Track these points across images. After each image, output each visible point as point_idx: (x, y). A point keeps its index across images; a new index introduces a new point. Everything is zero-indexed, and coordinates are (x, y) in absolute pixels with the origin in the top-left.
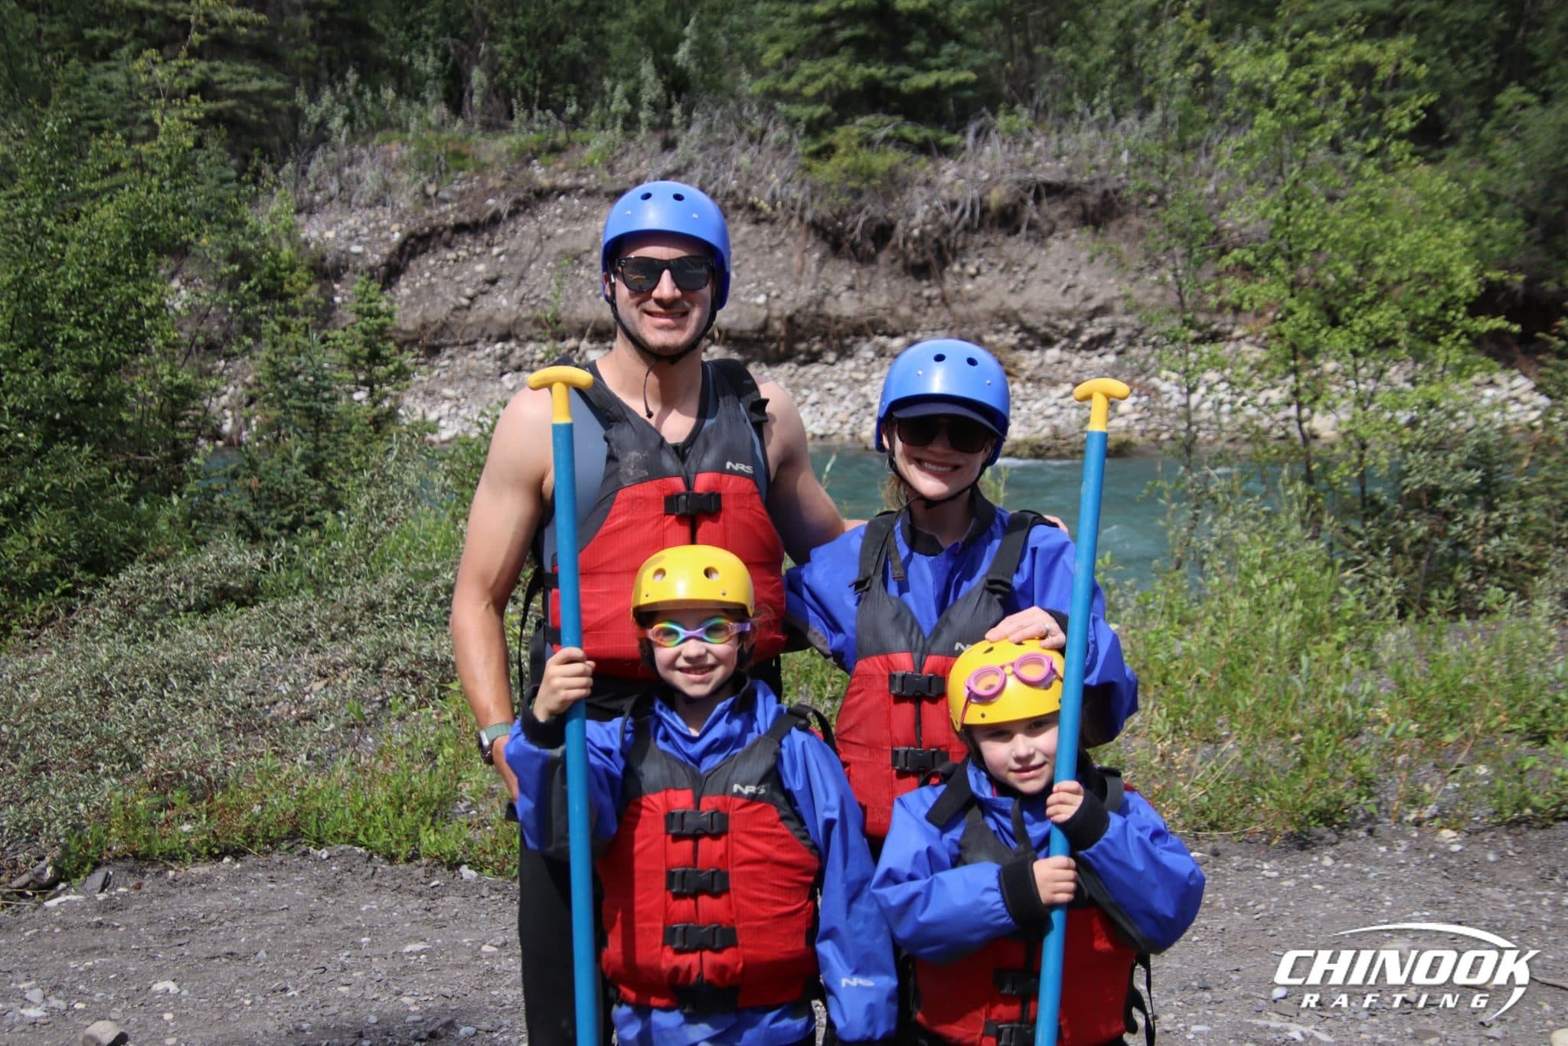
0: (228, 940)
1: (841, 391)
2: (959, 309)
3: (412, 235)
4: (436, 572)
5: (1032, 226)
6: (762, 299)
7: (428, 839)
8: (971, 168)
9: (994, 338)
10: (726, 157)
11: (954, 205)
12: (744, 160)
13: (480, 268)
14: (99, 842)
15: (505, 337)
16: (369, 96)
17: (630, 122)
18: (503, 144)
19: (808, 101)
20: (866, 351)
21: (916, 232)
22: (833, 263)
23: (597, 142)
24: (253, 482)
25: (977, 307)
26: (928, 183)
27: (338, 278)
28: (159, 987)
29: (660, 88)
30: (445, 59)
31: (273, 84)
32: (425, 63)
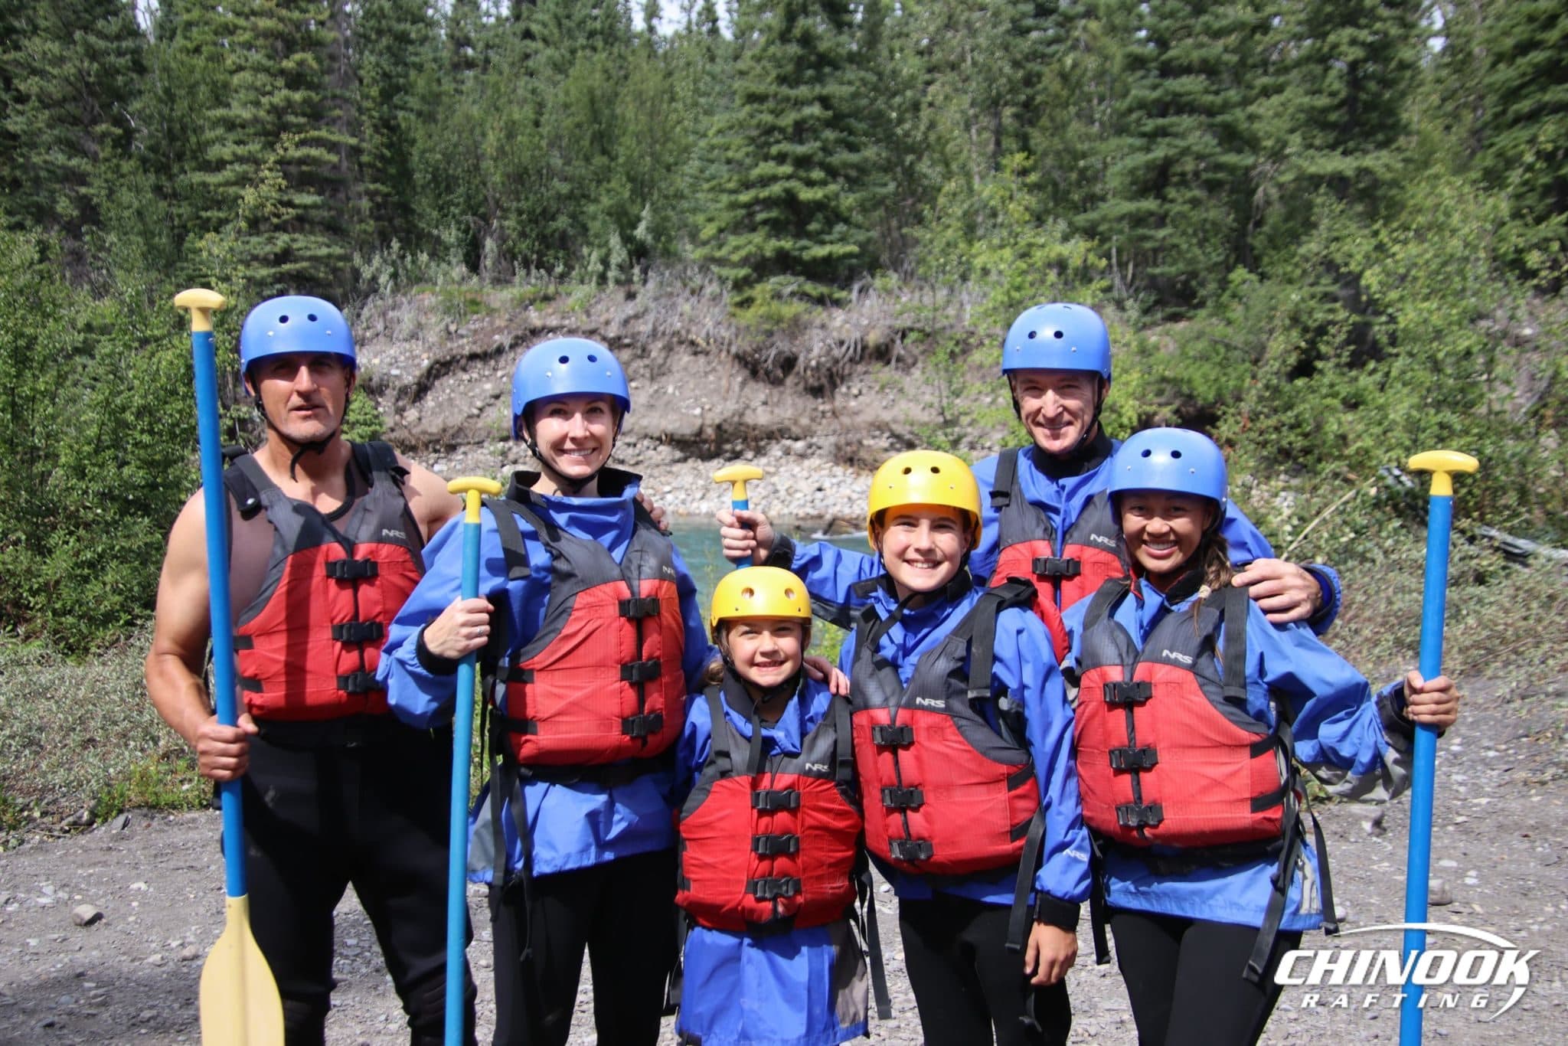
2: (846, 420)
3: (437, 362)
5: (899, 359)
6: (698, 411)
8: (855, 316)
9: (871, 442)
10: (674, 305)
11: (842, 343)
12: (687, 308)
13: (488, 386)
14: (122, 795)
15: (505, 439)
16: (409, 258)
17: (602, 279)
18: (507, 294)
19: (734, 265)
20: (776, 450)
21: (813, 363)
22: (752, 384)
23: (579, 292)
25: (859, 419)
26: (823, 327)
27: (381, 393)
28: (135, 886)
29: (624, 254)
30: (466, 231)
31: (337, 250)
32: (450, 235)
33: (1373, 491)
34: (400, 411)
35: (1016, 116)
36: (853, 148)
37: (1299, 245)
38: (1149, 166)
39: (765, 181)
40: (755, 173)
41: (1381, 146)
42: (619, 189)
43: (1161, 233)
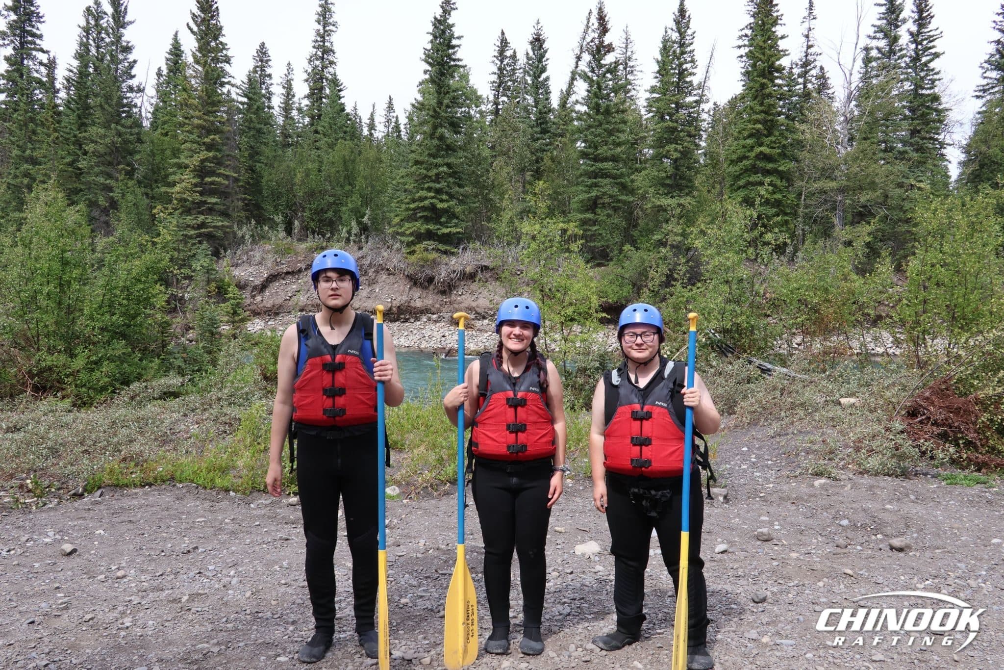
0: (133, 516)
1: (415, 332)
2: (456, 306)
3: (271, 275)
4: (242, 388)
5: (480, 279)
6: (389, 300)
7: (218, 481)
8: (460, 260)
10: (380, 253)
11: (455, 271)
12: (385, 254)
13: (294, 287)
14: (100, 480)
15: (301, 310)
16: (259, 228)
17: (348, 240)
18: (303, 246)
19: (407, 236)
20: (424, 319)
21: (442, 280)
22: (415, 289)
24: (184, 355)
25: (462, 305)
26: (446, 264)
27: (245, 289)
28: (97, 532)
29: (358, 230)
30: (286, 217)
31: (226, 223)
32: (279, 218)
33: (704, 340)
34: (253, 297)
35: (532, 176)
36: (460, 186)
37: (653, 235)
38: (589, 199)
39: (422, 199)
40: (418, 195)
41: (687, 194)
42: (355, 201)
43: (594, 228)
